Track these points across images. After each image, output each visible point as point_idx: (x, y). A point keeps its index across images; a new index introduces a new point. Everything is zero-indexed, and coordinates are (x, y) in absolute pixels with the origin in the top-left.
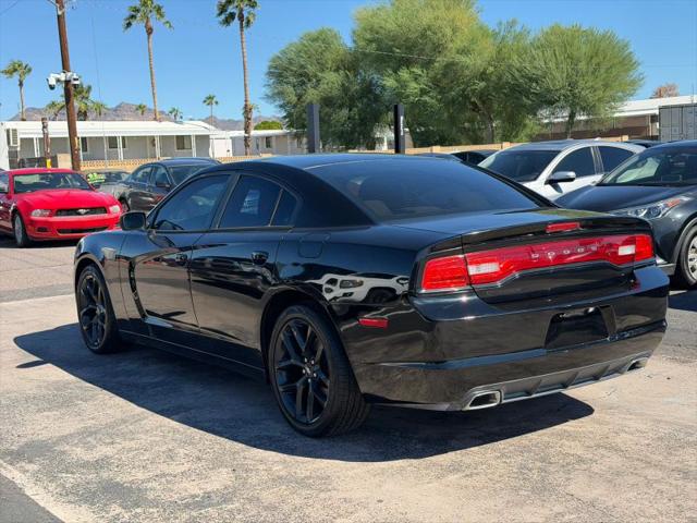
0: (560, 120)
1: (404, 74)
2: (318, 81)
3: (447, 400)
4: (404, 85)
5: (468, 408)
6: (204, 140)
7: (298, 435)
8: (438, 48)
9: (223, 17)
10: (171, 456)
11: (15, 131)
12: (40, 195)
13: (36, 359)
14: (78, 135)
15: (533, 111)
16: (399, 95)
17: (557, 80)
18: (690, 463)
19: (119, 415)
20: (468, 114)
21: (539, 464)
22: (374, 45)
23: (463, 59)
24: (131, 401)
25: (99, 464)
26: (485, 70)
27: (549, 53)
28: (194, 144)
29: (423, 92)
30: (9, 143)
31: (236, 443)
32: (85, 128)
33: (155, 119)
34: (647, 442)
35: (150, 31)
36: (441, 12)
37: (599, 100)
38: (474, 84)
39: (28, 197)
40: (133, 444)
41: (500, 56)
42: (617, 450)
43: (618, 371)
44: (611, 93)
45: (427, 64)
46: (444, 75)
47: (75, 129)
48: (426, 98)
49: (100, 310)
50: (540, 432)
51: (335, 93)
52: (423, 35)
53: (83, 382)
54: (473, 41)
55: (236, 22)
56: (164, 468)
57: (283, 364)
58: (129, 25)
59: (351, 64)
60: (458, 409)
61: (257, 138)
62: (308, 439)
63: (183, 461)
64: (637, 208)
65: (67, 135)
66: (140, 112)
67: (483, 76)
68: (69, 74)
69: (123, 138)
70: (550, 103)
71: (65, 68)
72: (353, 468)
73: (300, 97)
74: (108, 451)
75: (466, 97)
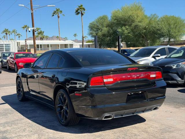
0: (166, 41)
1: (124, 28)
2: (102, 30)
3: (98, 117)
4: (123, 31)
5: (103, 119)
6: (71, 45)
7: (61, 125)
8: (133, 21)
9: (77, 13)
10: (24, 130)
11: (19, 42)
12: (22, 59)
13: (4, 102)
14: (36, 44)
15: (159, 38)
16: (122, 34)
17: (165, 30)
18: (166, 137)
19: (17, 118)
20: (141, 39)
21: (123, 136)
22: (116, 20)
23: (140, 24)
24: (22, 114)
25: (5, 132)
26: (146, 27)
27: (163, 23)
28: (69, 46)
29: (129, 33)
30: (18, 45)
31: (43, 127)
32: (38, 42)
33: (60, 40)
34: (156, 130)
35: (59, 17)
36: (134, 12)
37: (177, 35)
38: (143, 31)
39: (19, 59)
40: (16, 127)
41: (150, 23)
42: (147, 132)
43: (150, 110)
44: (180, 33)
45: (130, 25)
46: (135, 28)
47: (35, 42)
48: (129, 34)
49: (21, 89)
50: (128, 127)
51: (106, 33)
52: (129, 18)
53: (13, 109)
54: (143, 19)
55: (80, 14)
56: (21, 134)
57: (59, 105)
58: (53, 15)
59: (110, 26)
60: (101, 119)
61: (86, 45)
62: (63, 127)
63: (27, 132)
64: (174, 64)
65: (33, 44)
66: (57, 38)
67: (145, 28)
68: (34, 28)
69: (51, 45)
70: (163, 36)
71: (33, 26)
72: (71, 135)
73: (97, 34)
74: (8, 128)
75: (140, 34)
